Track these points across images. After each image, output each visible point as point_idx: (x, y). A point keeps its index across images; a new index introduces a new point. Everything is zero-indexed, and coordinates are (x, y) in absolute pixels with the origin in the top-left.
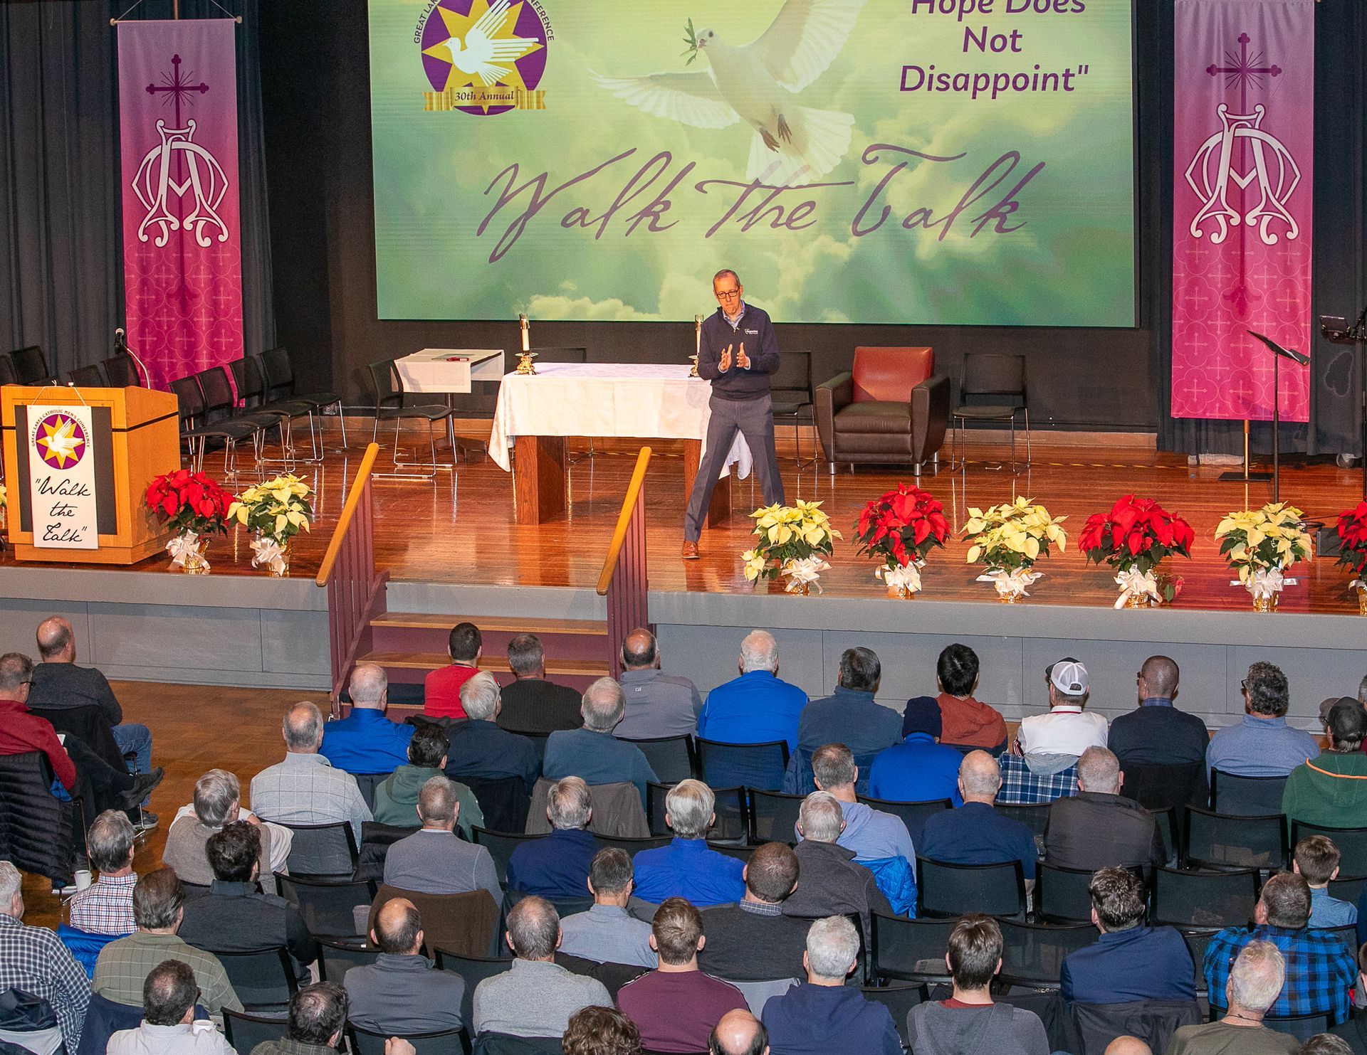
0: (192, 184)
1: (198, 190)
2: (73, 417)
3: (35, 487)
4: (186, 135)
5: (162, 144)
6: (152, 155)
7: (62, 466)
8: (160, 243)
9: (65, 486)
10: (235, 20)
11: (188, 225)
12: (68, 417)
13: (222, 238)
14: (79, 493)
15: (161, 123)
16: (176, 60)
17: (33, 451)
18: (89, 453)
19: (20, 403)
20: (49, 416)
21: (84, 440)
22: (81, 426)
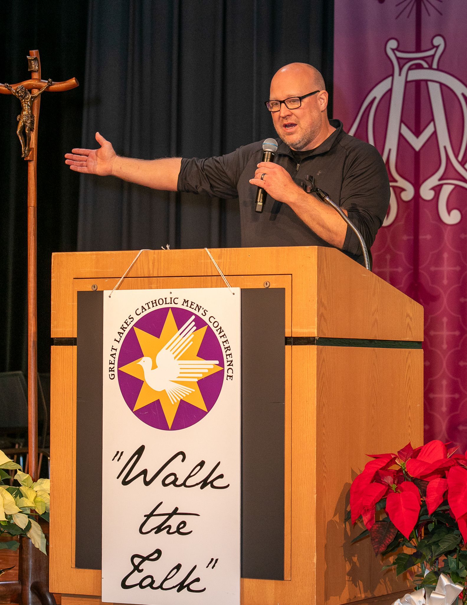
0: (435, 133)
1: (444, 140)
2: (199, 314)
4: (429, 60)
5: (392, 75)
6: (378, 92)
7: (170, 424)
9: (176, 467)
12: (193, 314)
15: (393, 44)
18: (231, 392)
19: (87, 287)
20: (148, 311)
21: (221, 364)
22: (217, 333)
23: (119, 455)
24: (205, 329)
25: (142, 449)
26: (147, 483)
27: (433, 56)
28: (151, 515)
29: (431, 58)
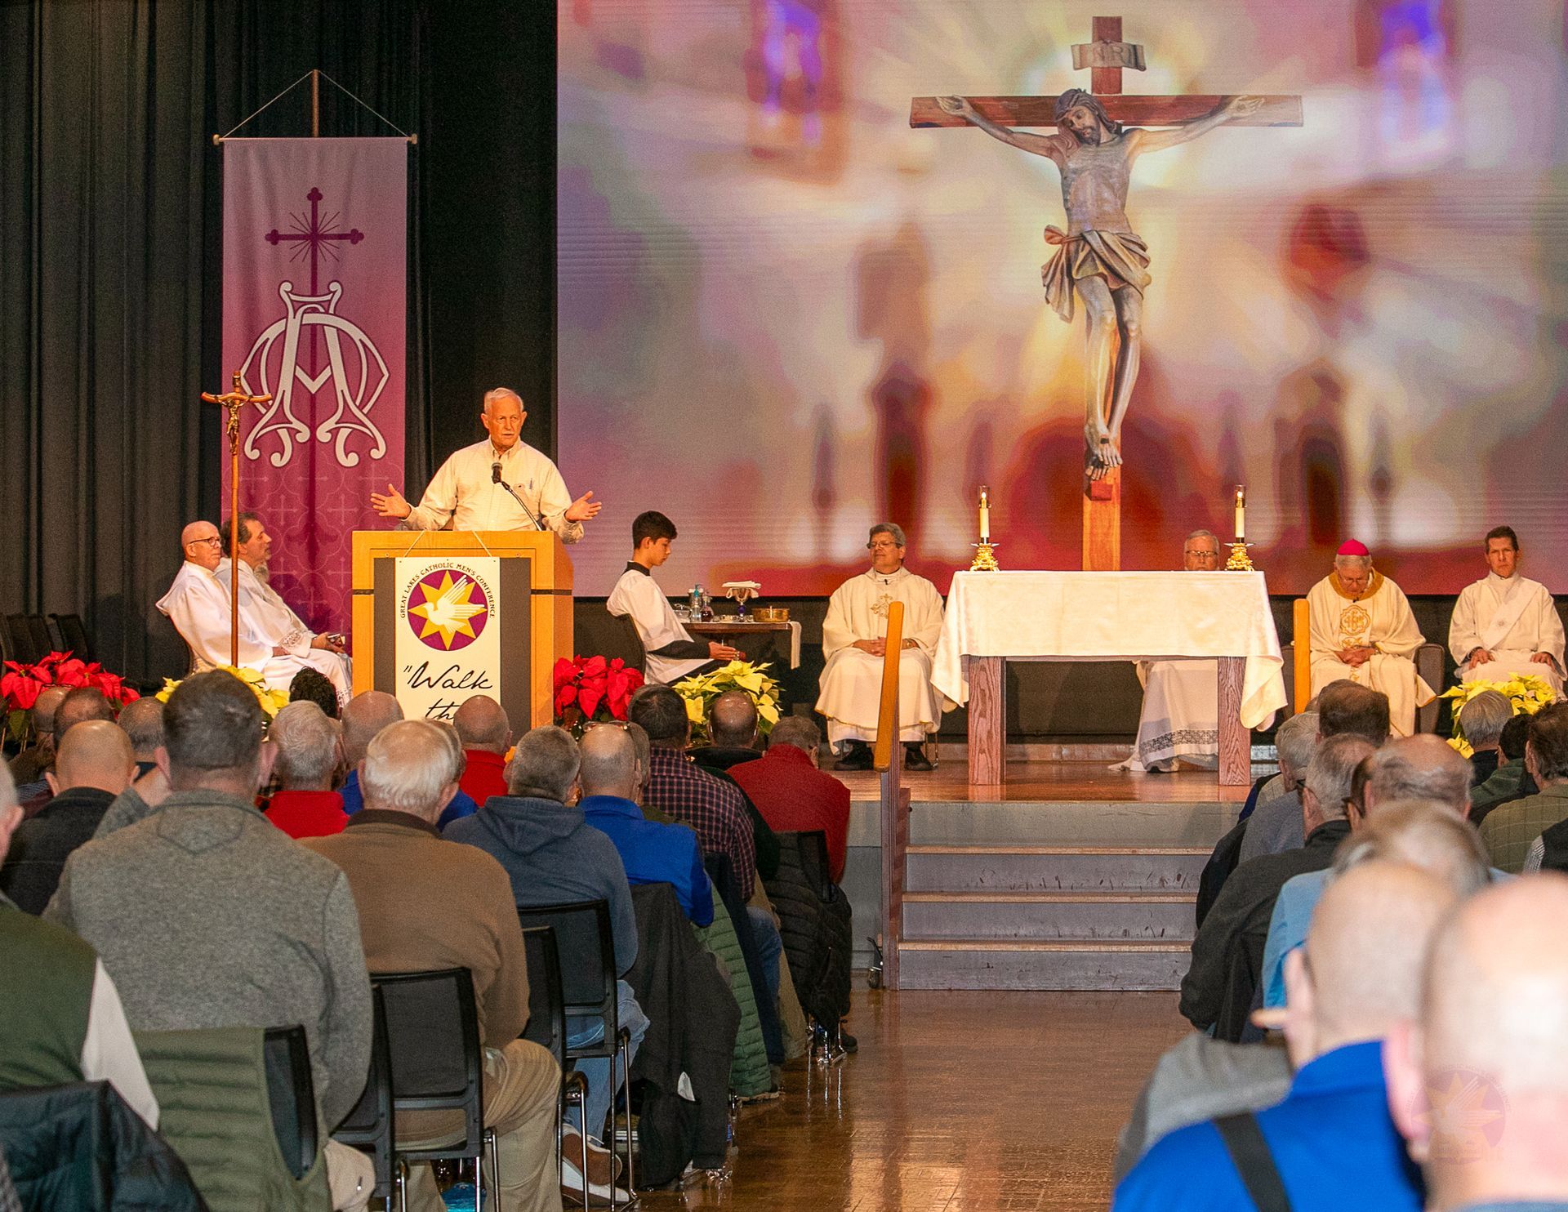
0: (332, 376)
1: (341, 384)
2: (469, 574)
3: (402, 679)
4: (326, 304)
5: (287, 317)
6: (271, 333)
7: (448, 647)
8: (277, 460)
9: (452, 675)
10: (408, 139)
11: (323, 435)
12: (463, 574)
13: (376, 454)
14: (474, 685)
15: (287, 286)
16: (315, 196)
17: (403, 626)
18: (493, 625)
19: (383, 555)
20: (431, 572)
21: (486, 607)
22: (482, 587)
23: (409, 668)
24: (473, 584)
25: (427, 663)
26: (430, 687)
27: (330, 301)
28: (434, 707)
29: (327, 303)
